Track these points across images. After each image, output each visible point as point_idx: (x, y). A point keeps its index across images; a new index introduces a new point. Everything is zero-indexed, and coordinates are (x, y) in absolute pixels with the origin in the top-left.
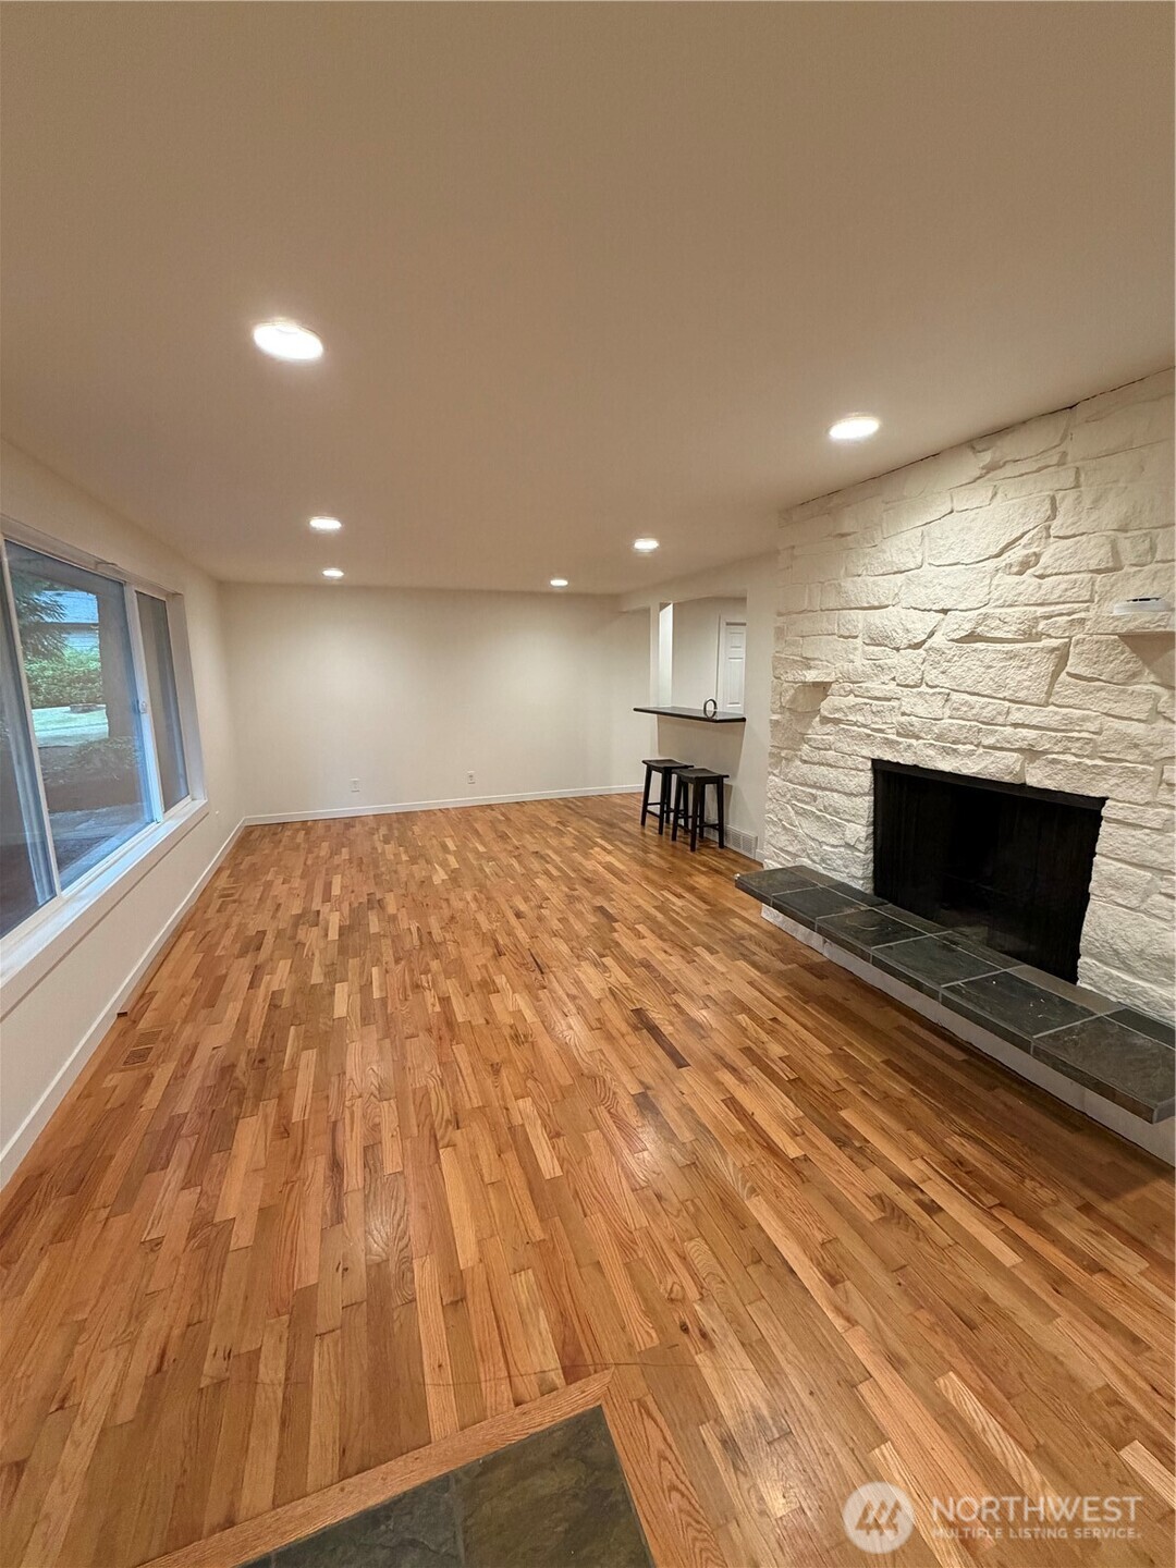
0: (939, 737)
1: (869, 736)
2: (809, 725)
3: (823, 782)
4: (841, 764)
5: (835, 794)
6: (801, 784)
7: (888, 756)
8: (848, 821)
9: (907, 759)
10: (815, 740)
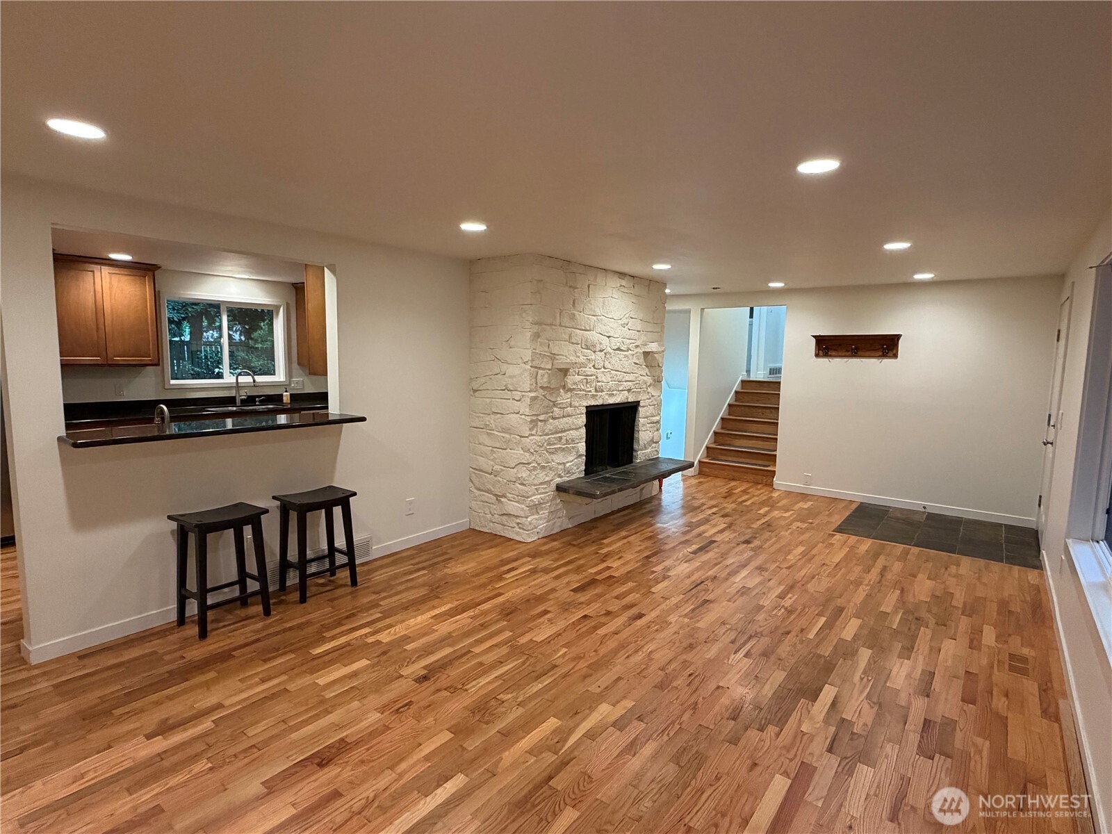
0: (609, 390)
1: (586, 395)
2: (559, 395)
3: (567, 427)
4: (574, 413)
5: (571, 432)
6: (552, 434)
7: (593, 403)
8: (577, 443)
9: (599, 402)
10: (562, 403)
